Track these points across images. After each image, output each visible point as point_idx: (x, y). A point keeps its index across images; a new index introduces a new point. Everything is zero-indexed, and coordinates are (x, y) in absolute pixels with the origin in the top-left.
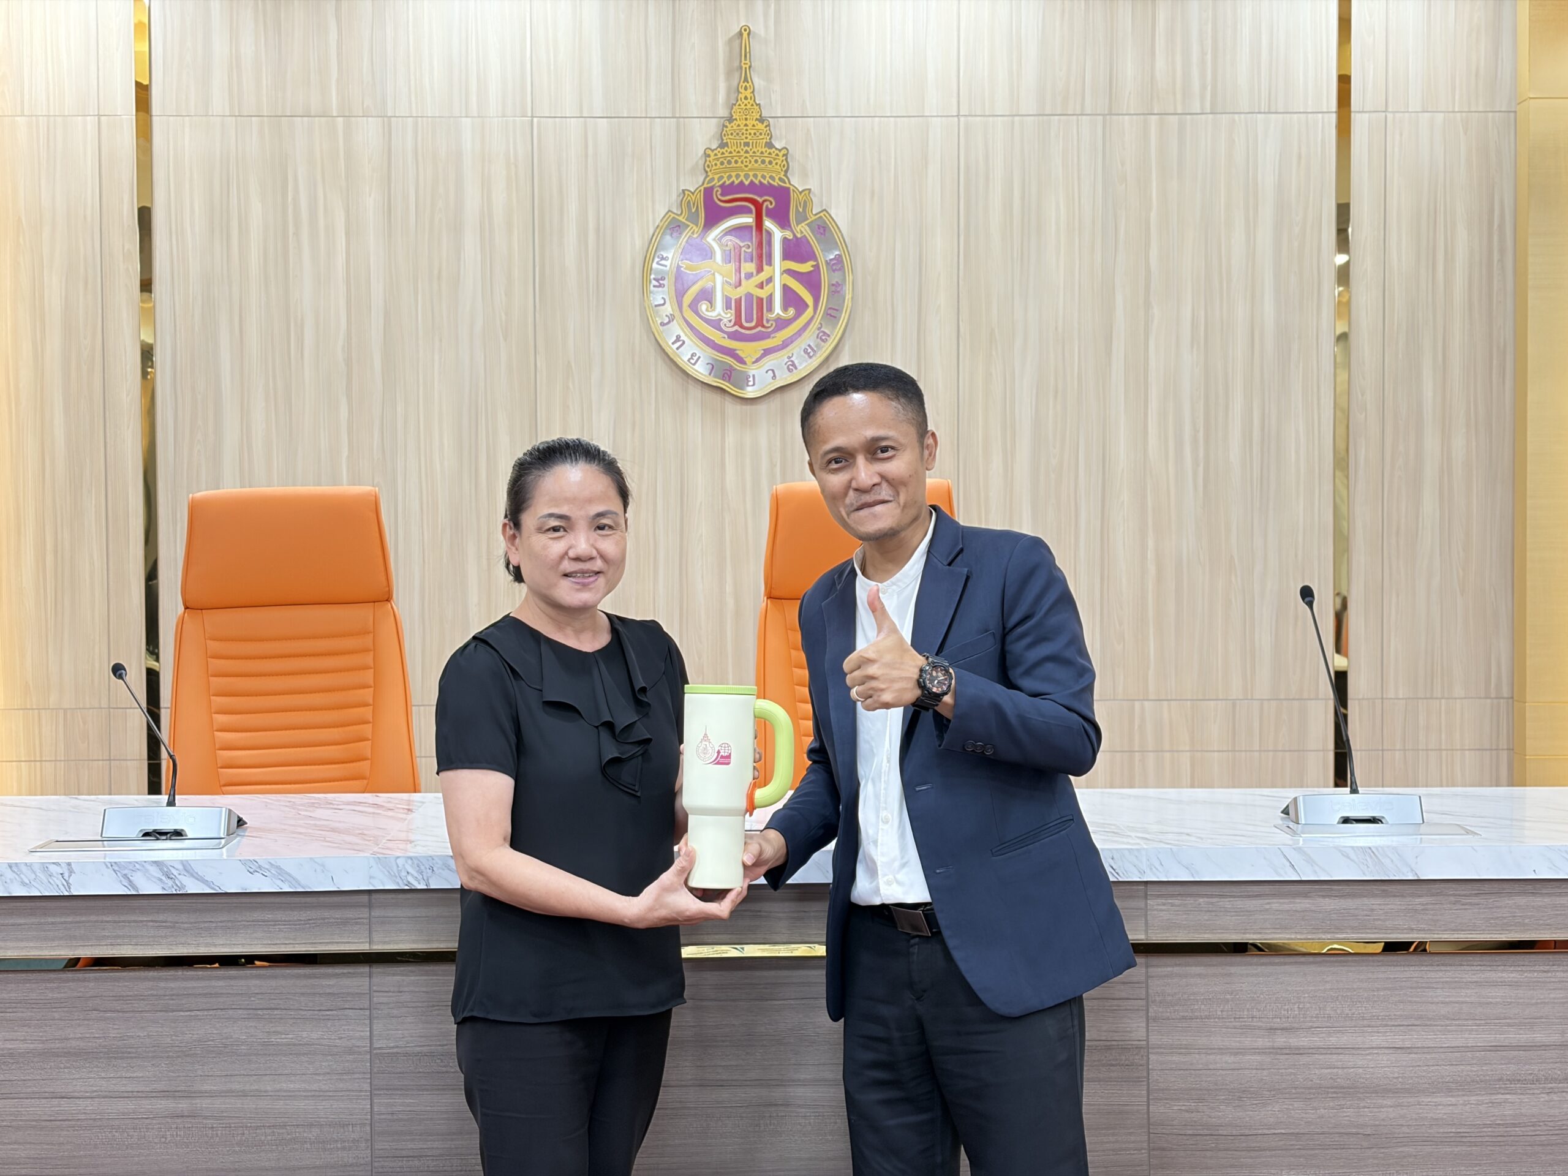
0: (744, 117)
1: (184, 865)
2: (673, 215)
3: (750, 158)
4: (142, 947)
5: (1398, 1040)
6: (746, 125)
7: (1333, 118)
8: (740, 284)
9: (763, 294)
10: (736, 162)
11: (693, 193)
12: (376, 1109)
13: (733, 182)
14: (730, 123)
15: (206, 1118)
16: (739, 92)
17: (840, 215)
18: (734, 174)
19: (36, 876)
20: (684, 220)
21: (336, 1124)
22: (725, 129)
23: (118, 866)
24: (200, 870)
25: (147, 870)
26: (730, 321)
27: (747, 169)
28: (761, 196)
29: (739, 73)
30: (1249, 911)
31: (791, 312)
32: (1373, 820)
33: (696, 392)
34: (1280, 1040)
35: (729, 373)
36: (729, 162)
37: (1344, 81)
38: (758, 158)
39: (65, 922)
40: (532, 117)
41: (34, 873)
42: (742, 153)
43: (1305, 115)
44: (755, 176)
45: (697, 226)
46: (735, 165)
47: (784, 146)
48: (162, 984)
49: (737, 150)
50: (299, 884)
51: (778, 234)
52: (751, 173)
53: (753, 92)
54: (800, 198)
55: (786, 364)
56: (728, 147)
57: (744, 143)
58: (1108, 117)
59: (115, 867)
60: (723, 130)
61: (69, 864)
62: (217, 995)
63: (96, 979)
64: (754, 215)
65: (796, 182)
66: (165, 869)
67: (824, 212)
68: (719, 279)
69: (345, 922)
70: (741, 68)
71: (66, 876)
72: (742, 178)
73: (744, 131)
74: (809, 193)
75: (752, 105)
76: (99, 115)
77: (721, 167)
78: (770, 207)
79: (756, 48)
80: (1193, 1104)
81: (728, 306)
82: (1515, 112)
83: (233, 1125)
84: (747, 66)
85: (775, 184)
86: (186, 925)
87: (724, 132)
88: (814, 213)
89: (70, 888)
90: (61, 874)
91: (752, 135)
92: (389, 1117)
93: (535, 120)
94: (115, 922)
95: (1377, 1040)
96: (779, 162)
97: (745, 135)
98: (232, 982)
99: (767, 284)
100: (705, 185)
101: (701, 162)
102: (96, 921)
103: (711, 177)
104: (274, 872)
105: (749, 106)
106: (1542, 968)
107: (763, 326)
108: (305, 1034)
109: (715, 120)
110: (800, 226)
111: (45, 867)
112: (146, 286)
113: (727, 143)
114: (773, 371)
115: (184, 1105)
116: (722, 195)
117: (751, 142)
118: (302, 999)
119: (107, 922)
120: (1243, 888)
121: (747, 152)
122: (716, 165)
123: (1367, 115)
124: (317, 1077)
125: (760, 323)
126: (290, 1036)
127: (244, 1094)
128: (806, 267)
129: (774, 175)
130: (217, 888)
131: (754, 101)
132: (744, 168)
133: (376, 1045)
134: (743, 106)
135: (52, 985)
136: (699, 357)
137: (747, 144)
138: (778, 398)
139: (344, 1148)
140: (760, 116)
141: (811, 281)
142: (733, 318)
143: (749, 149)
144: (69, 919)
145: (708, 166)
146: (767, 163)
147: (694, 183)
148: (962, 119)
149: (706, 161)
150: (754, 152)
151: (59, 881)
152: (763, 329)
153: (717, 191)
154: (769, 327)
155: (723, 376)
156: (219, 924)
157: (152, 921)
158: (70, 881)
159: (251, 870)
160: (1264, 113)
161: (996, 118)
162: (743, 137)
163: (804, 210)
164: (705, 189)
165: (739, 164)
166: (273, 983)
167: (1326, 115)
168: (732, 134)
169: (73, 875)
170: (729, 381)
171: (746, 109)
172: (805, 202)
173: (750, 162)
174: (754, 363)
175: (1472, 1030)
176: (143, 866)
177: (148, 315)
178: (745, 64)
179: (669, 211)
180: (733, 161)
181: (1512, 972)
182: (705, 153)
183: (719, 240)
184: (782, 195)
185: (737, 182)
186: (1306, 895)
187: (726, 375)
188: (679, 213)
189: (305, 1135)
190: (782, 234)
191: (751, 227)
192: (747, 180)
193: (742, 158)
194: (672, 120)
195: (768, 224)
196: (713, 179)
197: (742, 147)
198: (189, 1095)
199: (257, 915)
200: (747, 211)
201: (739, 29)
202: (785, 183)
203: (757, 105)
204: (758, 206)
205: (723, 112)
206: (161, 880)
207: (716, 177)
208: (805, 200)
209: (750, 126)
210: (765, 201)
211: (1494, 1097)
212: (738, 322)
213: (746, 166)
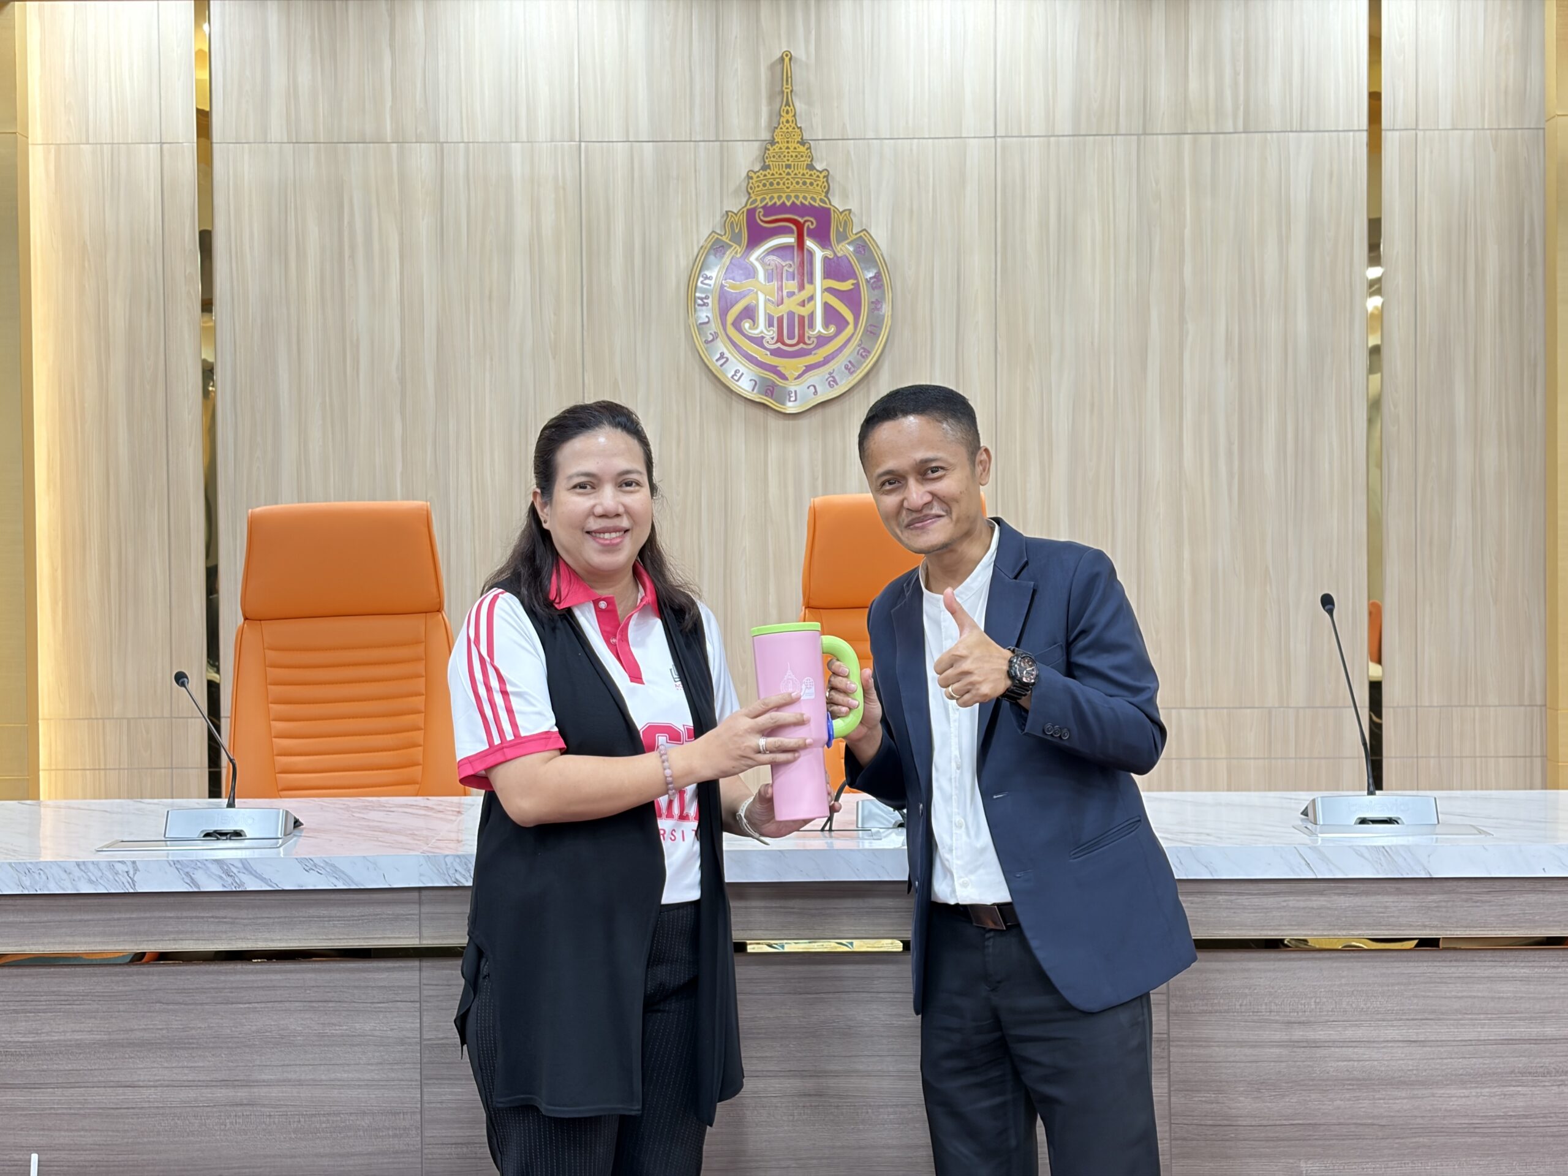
0: (786, 140)
1: (243, 864)
2: (716, 236)
3: (792, 180)
4: (204, 942)
5: (1412, 1034)
6: (788, 148)
7: (1364, 137)
8: (782, 303)
9: (804, 311)
10: (778, 184)
11: (736, 215)
12: (425, 1098)
13: (775, 203)
14: (772, 146)
15: (264, 1106)
16: (781, 116)
17: (880, 235)
18: (776, 195)
19: (103, 874)
20: (728, 241)
21: (388, 1112)
22: (767, 152)
23: (181, 865)
24: (259, 867)
25: (208, 868)
26: (772, 338)
27: (788, 190)
28: (802, 217)
29: (781, 96)
30: (1266, 909)
31: (832, 329)
32: (1389, 821)
33: (739, 407)
34: (1298, 1034)
35: (771, 389)
36: (771, 184)
37: (1375, 98)
38: (799, 180)
39: (130, 918)
40: (580, 141)
41: (100, 869)
42: (784, 175)
43: (1336, 133)
44: (797, 197)
45: (740, 246)
46: (777, 187)
47: (825, 168)
48: (223, 978)
49: (779, 172)
50: (353, 882)
51: (819, 254)
52: (793, 195)
53: (794, 116)
54: (841, 218)
55: (827, 380)
56: (770, 169)
57: (786, 165)
58: (1142, 137)
59: (176, 864)
60: (765, 153)
61: (134, 862)
62: (274, 988)
63: (160, 974)
64: (795, 235)
65: (837, 203)
66: (226, 867)
67: (864, 232)
68: (761, 298)
69: (396, 918)
70: (783, 92)
71: (131, 873)
72: (784, 199)
73: (786, 154)
74: (850, 213)
75: (794, 128)
76: (162, 143)
77: (764, 188)
78: (811, 227)
79: (798, 73)
80: (1213, 1096)
81: (771, 325)
82: (1544, 129)
83: (289, 1113)
84: (789, 91)
85: (816, 205)
86: (245, 921)
87: (766, 155)
88: (854, 232)
89: (134, 885)
90: (127, 872)
91: (794, 157)
92: (439, 1105)
93: (583, 144)
94: (178, 918)
95: (1392, 1033)
96: (820, 184)
97: (787, 158)
98: (289, 976)
99: (808, 302)
100: (748, 207)
101: (744, 185)
102: (160, 917)
103: (754, 198)
104: (329, 870)
105: (790, 129)
106: (1552, 964)
107: (805, 343)
108: (358, 1026)
109: (758, 143)
110: (840, 246)
111: (111, 865)
112: (207, 306)
113: (769, 165)
114: (815, 387)
115: (242, 1094)
116: (764, 215)
117: (793, 163)
118: (355, 991)
119: (170, 918)
120: (1261, 886)
121: (788, 174)
122: (758, 186)
123: (1397, 133)
124: (369, 1067)
125: (801, 340)
126: (344, 1027)
127: (300, 1083)
128: (846, 286)
129: (815, 196)
130: (275, 886)
131: (796, 124)
132: (786, 189)
133: (425, 1036)
134: (784, 129)
135: (117, 978)
136: (742, 374)
137: (788, 166)
138: (819, 411)
139: (395, 1136)
140: (802, 139)
141: (852, 299)
142: (775, 335)
143: (790, 171)
144: (134, 915)
145: (751, 188)
146: (808, 185)
147: (737, 204)
148: (999, 140)
149: (749, 183)
150: (796, 174)
151: (125, 879)
152: (805, 346)
153: (760, 212)
154: (810, 344)
155: (766, 392)
156: (276, 920)
157: (213, 917)
158: (135, 879)
159: (306, 868)
160: (1296, 131)
161: (1032, 139)
162: (785, 159)
163: (844, 230)
164: (748, 211)
165: (781, 186)
166: (327, 977)
167: (1357, 134)
168: (774, 157)
169: (138, 872)
170: (772, 397)
171: (788, 132)
172: (845, 222)
173: (792, 183)
174: (796, 379)
175: (1484, 1024)
176: (205, 865)
177: (209, 334)
178: (786, 88)
179: (713, 232)
180: (775, 183)
181: (1523, 967)
182: (748, 175)
183: (761, 260)
184: (823, 216)
185: (778, 203)
186: (1321, 893)
187: (768, 391)
188: (723, 234)
189: (358, 1123)
190: (823, 253)
191: (793, 247)
192: (788, 201)
193: (784, 180)
194: (716, 143)
195: (809, 243)
196: (755, 201)
197: (784, 169)
198: (248, 1084)
199: (313, 911)
200: (790, 231)
201: (781, 55)
202: (825, 203)
203: (798, 128)
204: (800, 227)
205: (765, 135)
206: (221, 877)
207: (759, 198)
208: (845, 221)
209: (792, 149)
210: (806, 221)
211: (1505, 1089)
212: (780, 339)
213: (788, 188)
